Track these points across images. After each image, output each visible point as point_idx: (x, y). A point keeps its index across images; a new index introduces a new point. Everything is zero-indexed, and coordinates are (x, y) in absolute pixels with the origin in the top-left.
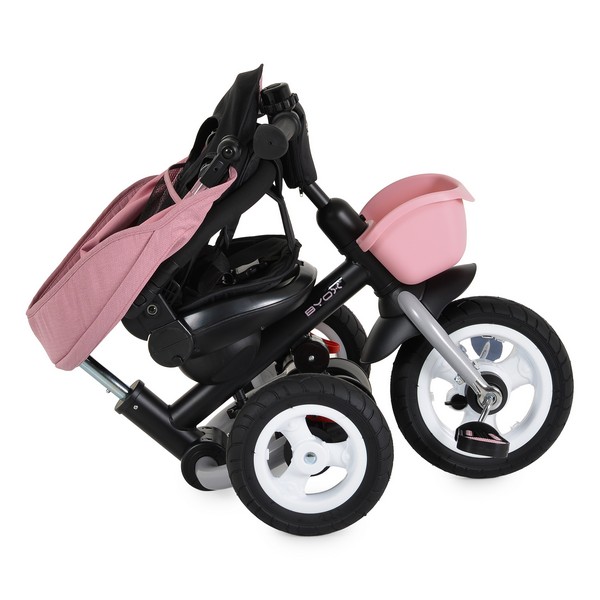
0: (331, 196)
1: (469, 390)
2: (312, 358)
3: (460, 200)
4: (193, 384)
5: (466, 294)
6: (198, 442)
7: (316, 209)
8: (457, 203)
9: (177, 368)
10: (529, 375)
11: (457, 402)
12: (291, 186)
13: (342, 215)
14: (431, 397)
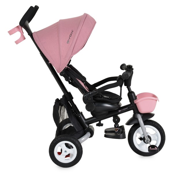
0: (132, 90)
1: (144, 137)
2: (116, 120)
3: (156, 100)
4: (92, 116)
5: (151, 119)
6: (89, 128)
7: (128, 92)
8: (156, 101)
9: (90, 112)
10: (156, 139)
11: (141, 139)
12: (125, 85)
13: (133, 94)
14: (136, 136)
